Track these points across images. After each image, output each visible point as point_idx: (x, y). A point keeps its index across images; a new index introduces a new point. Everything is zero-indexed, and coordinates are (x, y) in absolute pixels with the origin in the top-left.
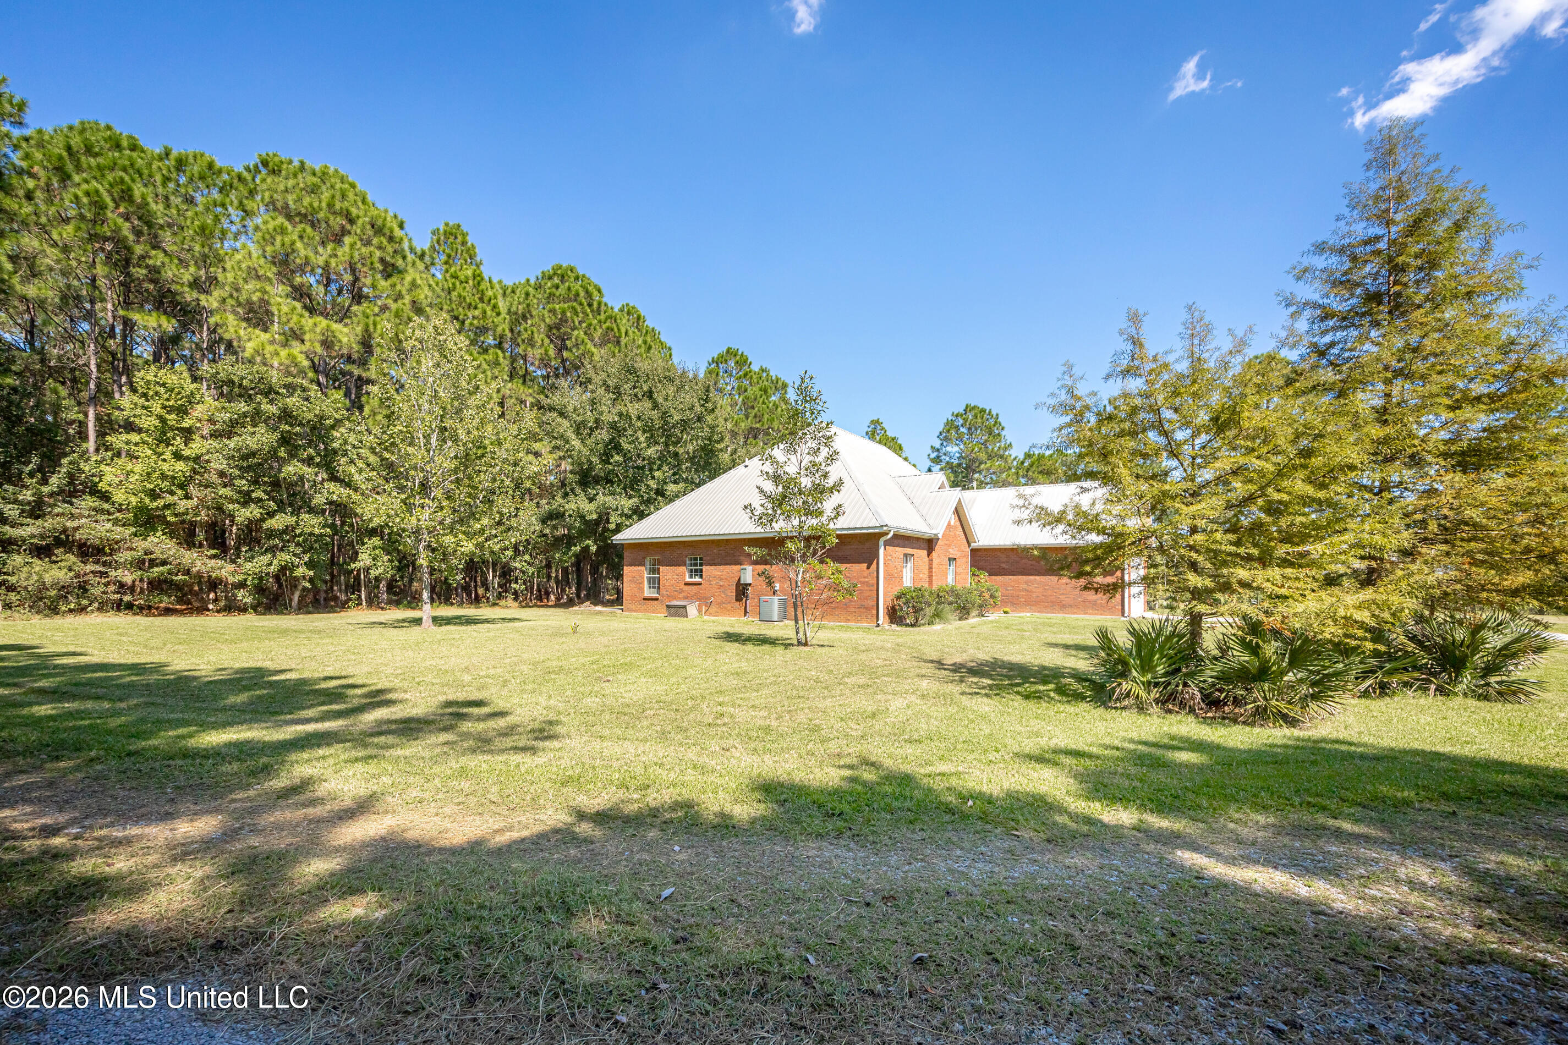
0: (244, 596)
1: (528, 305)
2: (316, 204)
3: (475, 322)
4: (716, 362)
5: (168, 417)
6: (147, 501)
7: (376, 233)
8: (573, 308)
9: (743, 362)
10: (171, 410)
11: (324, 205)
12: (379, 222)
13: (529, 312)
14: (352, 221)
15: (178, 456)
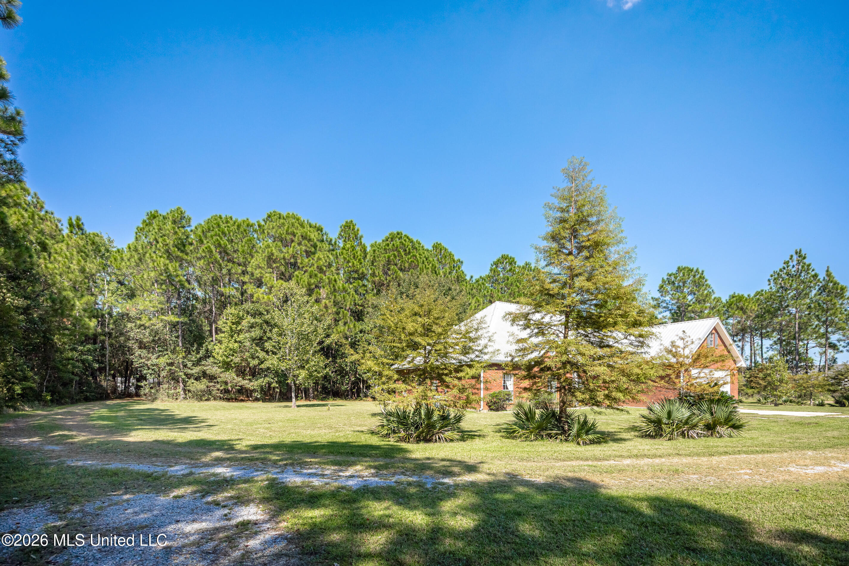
0: (257, 395)
1: (374, 256)
2: (282, 232)
3: (350, 269)
4: (496, 264)
5: (233, 326)
6: (225, 359)
7: (303, 239)
8: (394, 255)
9: (512, 262)
10: (233, 323)
11: (285, 231)
12: (304, 235)
13: (375, 260)
14: (295, 236)
15: (236, 341)
